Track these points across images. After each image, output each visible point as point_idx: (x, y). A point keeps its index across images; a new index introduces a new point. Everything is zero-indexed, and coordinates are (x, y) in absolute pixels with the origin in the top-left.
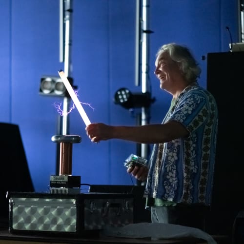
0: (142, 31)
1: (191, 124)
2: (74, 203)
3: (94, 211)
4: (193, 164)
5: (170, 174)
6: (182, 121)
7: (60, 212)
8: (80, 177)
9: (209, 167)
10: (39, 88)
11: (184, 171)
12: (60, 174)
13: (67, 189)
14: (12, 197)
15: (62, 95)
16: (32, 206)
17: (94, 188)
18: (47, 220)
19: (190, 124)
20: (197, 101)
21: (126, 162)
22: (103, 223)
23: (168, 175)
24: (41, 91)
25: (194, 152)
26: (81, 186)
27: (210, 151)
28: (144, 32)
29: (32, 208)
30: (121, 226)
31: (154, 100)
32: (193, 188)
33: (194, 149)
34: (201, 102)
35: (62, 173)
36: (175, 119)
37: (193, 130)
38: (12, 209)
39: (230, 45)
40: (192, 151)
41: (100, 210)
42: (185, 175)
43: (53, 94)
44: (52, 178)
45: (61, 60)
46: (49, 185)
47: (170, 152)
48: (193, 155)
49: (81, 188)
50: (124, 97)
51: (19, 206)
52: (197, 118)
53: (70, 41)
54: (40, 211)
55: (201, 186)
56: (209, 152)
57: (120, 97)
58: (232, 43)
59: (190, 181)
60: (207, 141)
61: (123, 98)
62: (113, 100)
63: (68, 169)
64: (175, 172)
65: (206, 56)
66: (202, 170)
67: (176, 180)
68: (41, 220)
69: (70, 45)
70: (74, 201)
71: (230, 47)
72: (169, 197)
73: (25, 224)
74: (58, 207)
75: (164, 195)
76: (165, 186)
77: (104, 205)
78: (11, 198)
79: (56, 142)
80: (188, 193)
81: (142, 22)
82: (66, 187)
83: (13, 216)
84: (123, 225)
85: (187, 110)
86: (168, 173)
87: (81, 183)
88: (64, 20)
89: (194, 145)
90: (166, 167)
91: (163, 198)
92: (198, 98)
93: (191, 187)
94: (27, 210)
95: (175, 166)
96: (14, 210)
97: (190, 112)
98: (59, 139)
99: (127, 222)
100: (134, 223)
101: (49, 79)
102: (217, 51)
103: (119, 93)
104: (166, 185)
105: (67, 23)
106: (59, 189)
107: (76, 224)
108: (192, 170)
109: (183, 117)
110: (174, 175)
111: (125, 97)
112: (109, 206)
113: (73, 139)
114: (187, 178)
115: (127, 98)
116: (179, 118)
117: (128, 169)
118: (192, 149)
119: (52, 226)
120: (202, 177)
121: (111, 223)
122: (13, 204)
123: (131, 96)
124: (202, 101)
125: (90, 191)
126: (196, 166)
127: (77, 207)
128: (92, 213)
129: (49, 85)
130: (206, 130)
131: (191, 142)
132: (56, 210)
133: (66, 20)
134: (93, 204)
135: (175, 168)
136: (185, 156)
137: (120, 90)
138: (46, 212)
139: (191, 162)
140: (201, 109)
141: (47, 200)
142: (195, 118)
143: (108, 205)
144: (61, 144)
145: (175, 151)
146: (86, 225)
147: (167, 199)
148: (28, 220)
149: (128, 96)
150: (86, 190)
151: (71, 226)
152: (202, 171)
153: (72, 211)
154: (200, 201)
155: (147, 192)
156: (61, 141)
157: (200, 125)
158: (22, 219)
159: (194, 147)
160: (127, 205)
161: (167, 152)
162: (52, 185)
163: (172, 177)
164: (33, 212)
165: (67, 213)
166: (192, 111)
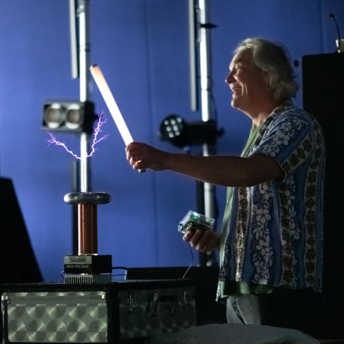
0: (198, 25)
1: (287, 160)
2: (103, 297)
3: (134, 309)
4: (293, 226)
5: (261, 242)
6: (273, 154)
7: (81, 313)
8: (111, 256)
9: (316, 232)
10: (41, 120)
11: (281, 236)
12: (79, 254)
13: (91, 276)
14: (7, 291)
15: (78, 129)
16: (38, 305)
17: (133, 273)
18: (62, 326)
19: (285, 161)
20: (298, 127)
21: (181, 225)
22: (149, 327)
23: (259, 245)
24: (45, 124)
25: (293, 207)
26: (113, 270)
27: (315, 206)
28: (203, 26)
29: (37, 307)
30: (176, 330)
31: (222, 132)
32: (297, 264)
33: (292, 204)
34: (302, 128)
35: (82, 252)
36: (263, 152)
37: (289, 169)
38: (6, 310)
39: (337, 42)
40: (290, 207)
41: (144, 307)
42: (283, 243)
43: (63, 128)
44: (67, 260)
45: (75, 75)
46: (63, 272)
47: (259, 208)
48: (292, 212)
49: (112, 274)
50: (174, 129)
51: (18, 305)
52: (295, 152)
53: (88, 44)
54: (51, 311)
55: (308, 261)
56: (314, 209)
57: (169, 129)
58: (340, 39)
59: (292, 252)
60: (311, 191)
61: (173, 131)
62: (158, 134)
63: (91, 244)
64: (268, 238)
65: (300, 61)
66: (307, 234)
67: (271, 251)
68: (52, 326)
69: (87, 50)
70: (103, 295)
71: (338, 45)
72: (261, 278)
73: (28, 334)
74: (78, 305)
75: (254, 276)
76: (254, 262)
77: (150, 298)
78: (5, 294)
79: (71, 203)
80: (290, 271)
81: (198, 11)
82: (89, 274)
83: (9, 321)
84: (181, 328)
85: (282, 139)
86: (258, 241)
87: (113, 266)
88: (76, 13)
89: (293, 198)
90: (254, 232)
91: (253, 281)
92: (299, 122)
93: (294, 262)
94: (30, 311)
95: (267, 230)
96: (9, 312)
97: (286, 143)
98: (76, 198)
99: (186, 324)
100: (198, 325)
101: (56, 106)
102: (317, 52)
103: (166, 123)
104: (256, 261)
105: (82, 17)
106: (78, 276)
107: (106, 330)
108: (293, 236)
109: (276, 149)
110: (267, 244)
111: (176, 128)
112: (157, 301)
113: (98, 197)
114: (287, 249)
115: (179, 130)
116: (269, 151)
117: (185, 236)
118: (289, 202)
119: (71, 335)
120: (308, 246)
121: (161, 326)
122: (8, 302)
123: (185, 127)
124: (304, 127)
125: (127, 278)
126: (298, 230)
127: (107, 303)
128: (131, 312)
129: (57, 115)
130: (310, 174)
131: (288, 193)
132: (75, 309)
133: (79, 13)
134: (133, 297)
135: (268, 233)
136: (282, 214)
137: (169, 119)
138: (60, 313)
139: (290, 223)
140: (302, 139)
141: (61, 294)
142: (293, 152)
143: (155, 299)
144: (79, 206)
145: (265, 206)
146: (122, 331)
147: (258, 282)
148: (32, 326)
149: (181, 127)
150: (120, 277)
151: (100, 333)
152: (308, 236)
153: (100, 309)
154: (308, 285)
155: (223, 273)
156: (79, 201)
157: (300, 163)
158: (22, 326)
159: (292, 200)
160: (186, 298)
161: (254, 208)
162: (68, 270)
163: (264, 247)
164: (40, 313)
165: (93, 313)
166: (289, 141)
